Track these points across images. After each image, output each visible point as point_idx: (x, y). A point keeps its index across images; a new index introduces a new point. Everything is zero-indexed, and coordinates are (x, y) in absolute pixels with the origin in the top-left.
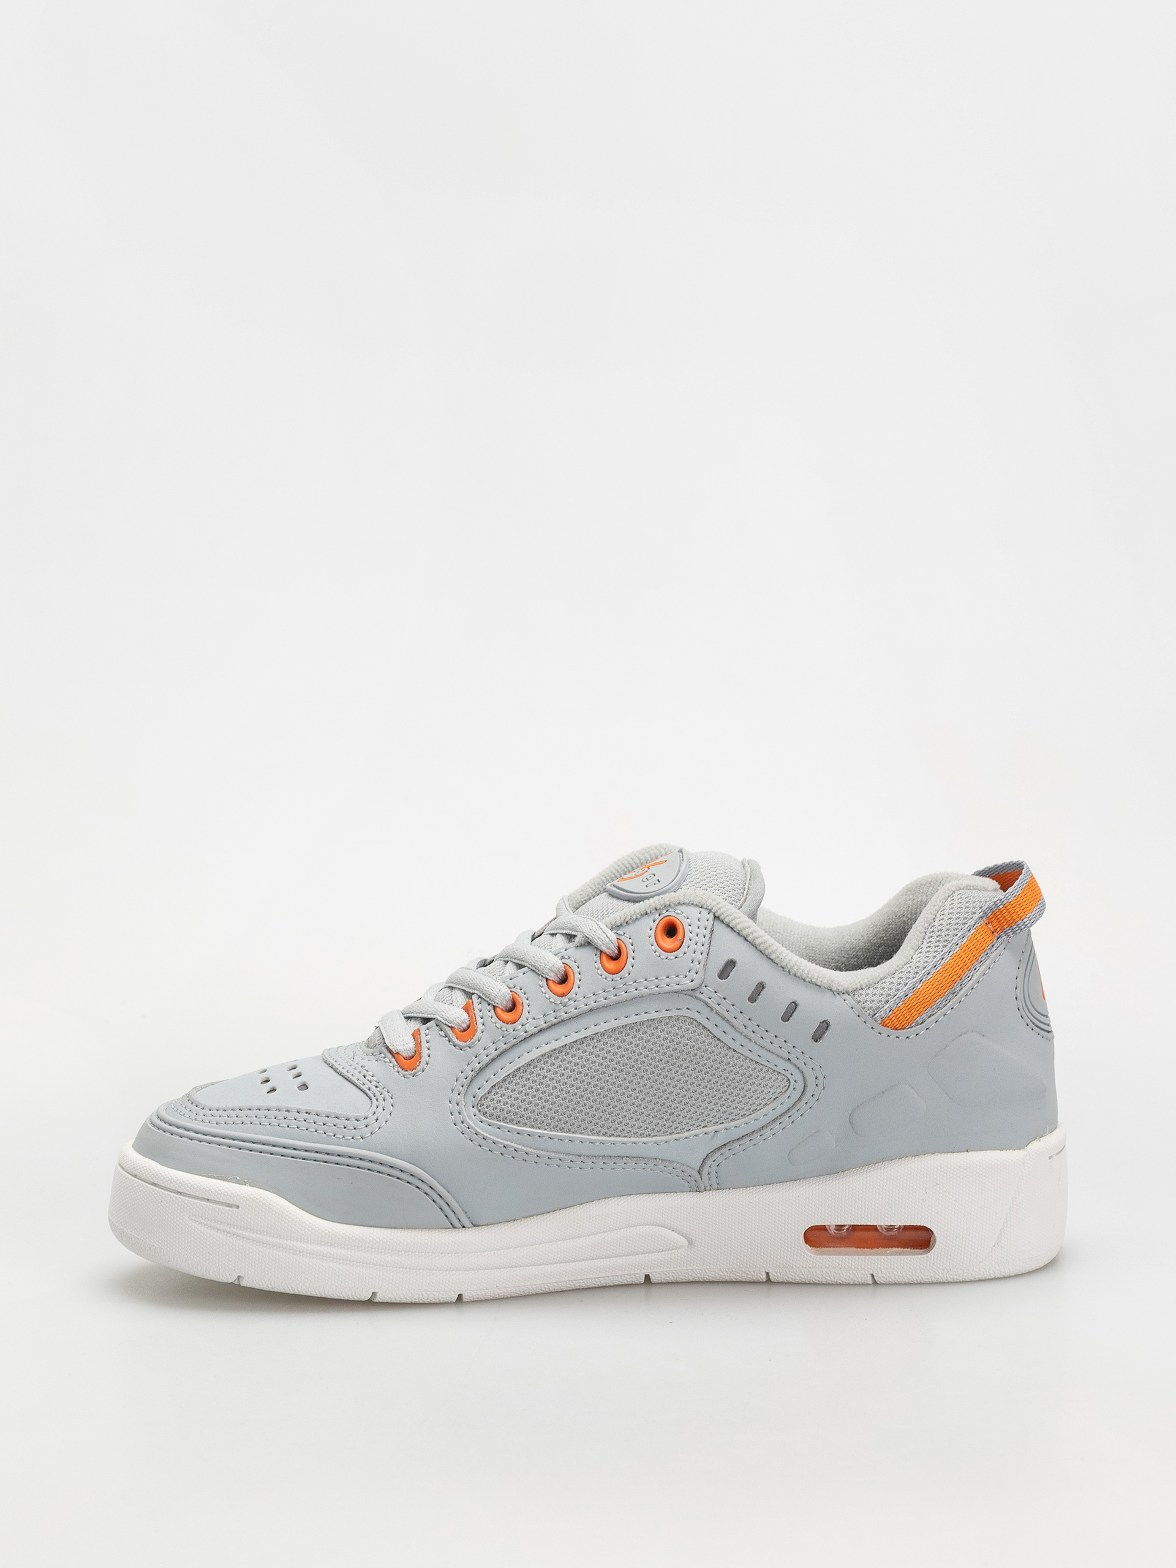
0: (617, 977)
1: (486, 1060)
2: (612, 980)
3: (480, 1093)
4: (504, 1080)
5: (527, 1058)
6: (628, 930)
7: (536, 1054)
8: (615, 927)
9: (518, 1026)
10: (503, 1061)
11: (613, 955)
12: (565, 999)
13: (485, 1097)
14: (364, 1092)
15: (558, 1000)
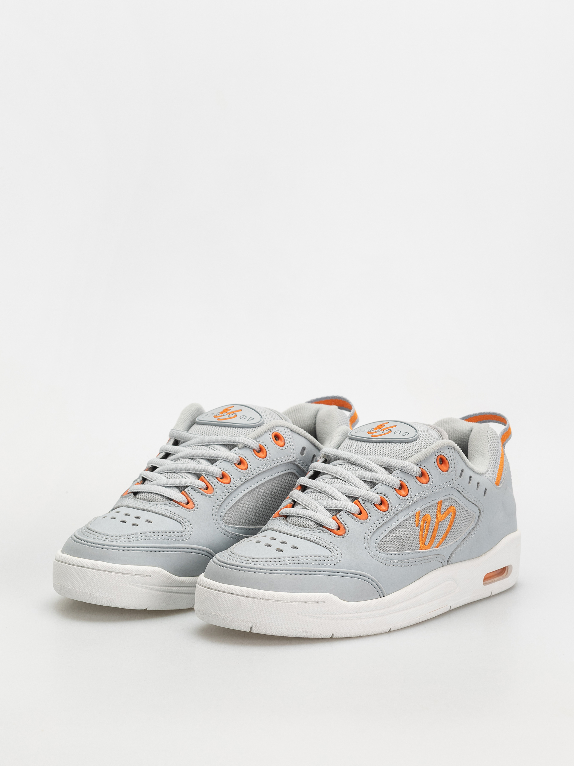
0: (265, 459)
1: (222, 500)
2: (264, 461)
3: (223, 514)
4: (231, 508)
5: (238, 498)
6: (261, 439)
7: (241, 495)
8: (255, 439)
9: (231, 484)
10: (229, 500)
11: (258, 451)
12: (247, 471)
13: (225, 516)
14: (175, 520)
15: (244, 472)
